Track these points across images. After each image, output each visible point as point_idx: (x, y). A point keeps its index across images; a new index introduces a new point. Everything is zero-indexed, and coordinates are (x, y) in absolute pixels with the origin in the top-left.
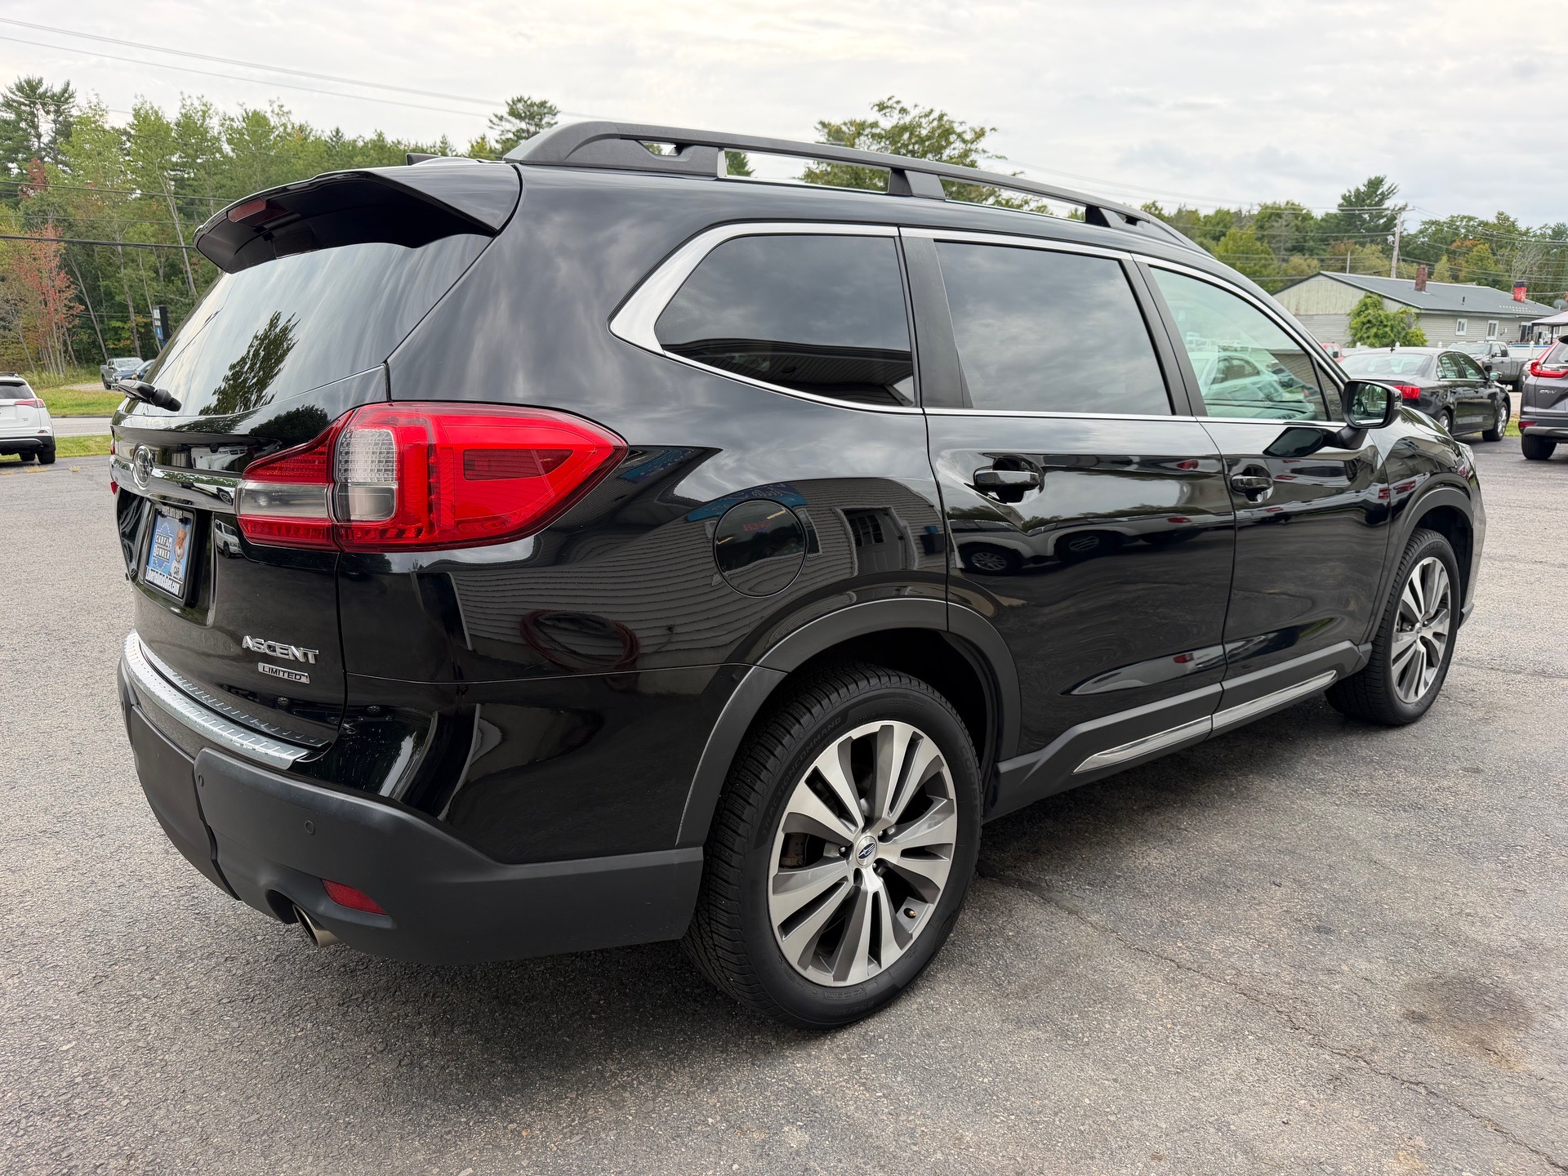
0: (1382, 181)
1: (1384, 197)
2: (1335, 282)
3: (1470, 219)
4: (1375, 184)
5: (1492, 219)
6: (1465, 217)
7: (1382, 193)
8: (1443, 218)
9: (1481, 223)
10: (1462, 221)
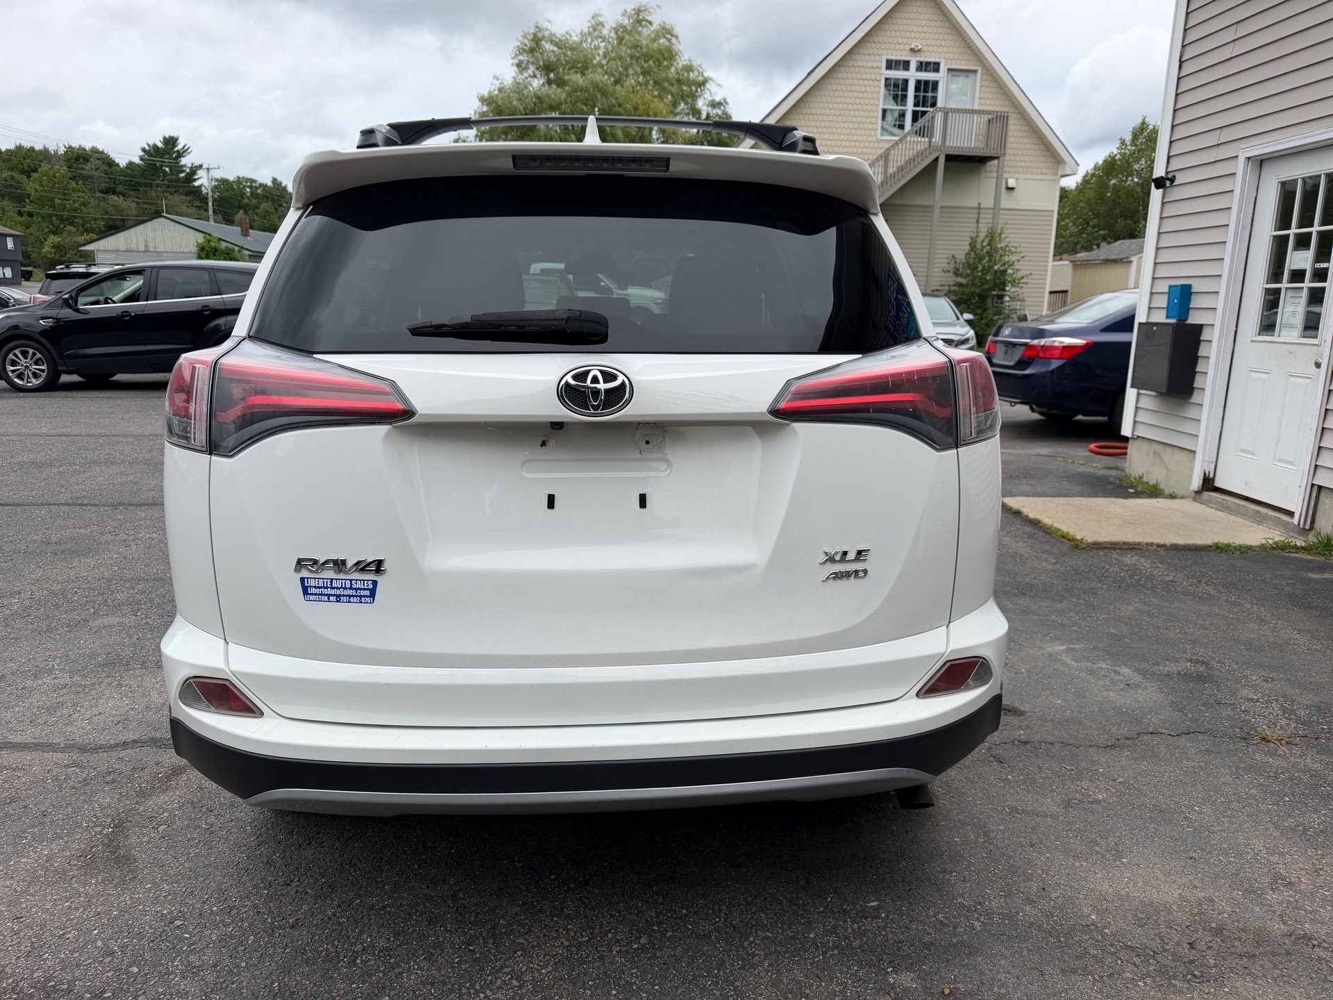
0: (176, 140)
1: (180, 155)
2: (177, 225)
3: (252, 181)
4: (171, 142)
5: (270, 184)
6: (247, 180)
7: (178, 151)
8: (231, 178)
9: (261, 185)
10: (246, 182)
